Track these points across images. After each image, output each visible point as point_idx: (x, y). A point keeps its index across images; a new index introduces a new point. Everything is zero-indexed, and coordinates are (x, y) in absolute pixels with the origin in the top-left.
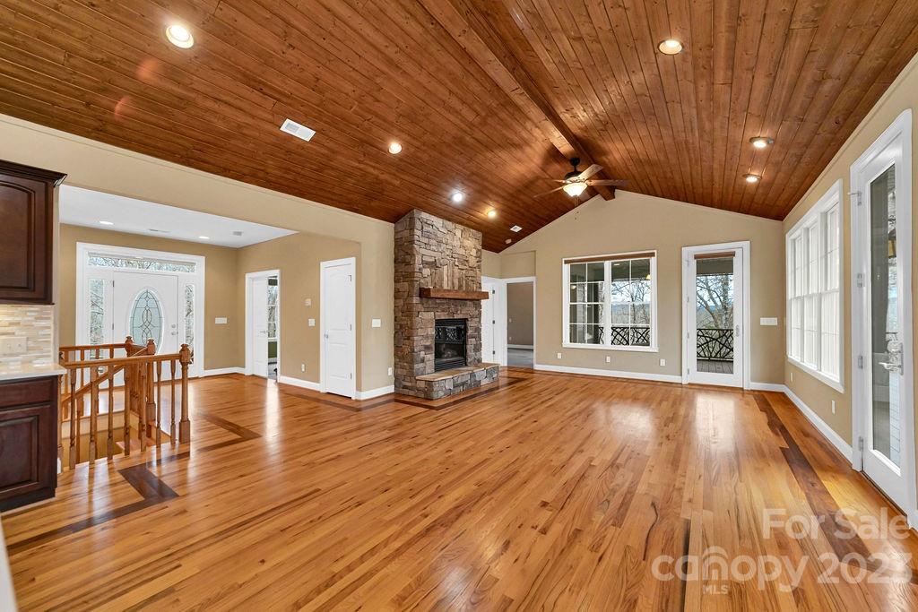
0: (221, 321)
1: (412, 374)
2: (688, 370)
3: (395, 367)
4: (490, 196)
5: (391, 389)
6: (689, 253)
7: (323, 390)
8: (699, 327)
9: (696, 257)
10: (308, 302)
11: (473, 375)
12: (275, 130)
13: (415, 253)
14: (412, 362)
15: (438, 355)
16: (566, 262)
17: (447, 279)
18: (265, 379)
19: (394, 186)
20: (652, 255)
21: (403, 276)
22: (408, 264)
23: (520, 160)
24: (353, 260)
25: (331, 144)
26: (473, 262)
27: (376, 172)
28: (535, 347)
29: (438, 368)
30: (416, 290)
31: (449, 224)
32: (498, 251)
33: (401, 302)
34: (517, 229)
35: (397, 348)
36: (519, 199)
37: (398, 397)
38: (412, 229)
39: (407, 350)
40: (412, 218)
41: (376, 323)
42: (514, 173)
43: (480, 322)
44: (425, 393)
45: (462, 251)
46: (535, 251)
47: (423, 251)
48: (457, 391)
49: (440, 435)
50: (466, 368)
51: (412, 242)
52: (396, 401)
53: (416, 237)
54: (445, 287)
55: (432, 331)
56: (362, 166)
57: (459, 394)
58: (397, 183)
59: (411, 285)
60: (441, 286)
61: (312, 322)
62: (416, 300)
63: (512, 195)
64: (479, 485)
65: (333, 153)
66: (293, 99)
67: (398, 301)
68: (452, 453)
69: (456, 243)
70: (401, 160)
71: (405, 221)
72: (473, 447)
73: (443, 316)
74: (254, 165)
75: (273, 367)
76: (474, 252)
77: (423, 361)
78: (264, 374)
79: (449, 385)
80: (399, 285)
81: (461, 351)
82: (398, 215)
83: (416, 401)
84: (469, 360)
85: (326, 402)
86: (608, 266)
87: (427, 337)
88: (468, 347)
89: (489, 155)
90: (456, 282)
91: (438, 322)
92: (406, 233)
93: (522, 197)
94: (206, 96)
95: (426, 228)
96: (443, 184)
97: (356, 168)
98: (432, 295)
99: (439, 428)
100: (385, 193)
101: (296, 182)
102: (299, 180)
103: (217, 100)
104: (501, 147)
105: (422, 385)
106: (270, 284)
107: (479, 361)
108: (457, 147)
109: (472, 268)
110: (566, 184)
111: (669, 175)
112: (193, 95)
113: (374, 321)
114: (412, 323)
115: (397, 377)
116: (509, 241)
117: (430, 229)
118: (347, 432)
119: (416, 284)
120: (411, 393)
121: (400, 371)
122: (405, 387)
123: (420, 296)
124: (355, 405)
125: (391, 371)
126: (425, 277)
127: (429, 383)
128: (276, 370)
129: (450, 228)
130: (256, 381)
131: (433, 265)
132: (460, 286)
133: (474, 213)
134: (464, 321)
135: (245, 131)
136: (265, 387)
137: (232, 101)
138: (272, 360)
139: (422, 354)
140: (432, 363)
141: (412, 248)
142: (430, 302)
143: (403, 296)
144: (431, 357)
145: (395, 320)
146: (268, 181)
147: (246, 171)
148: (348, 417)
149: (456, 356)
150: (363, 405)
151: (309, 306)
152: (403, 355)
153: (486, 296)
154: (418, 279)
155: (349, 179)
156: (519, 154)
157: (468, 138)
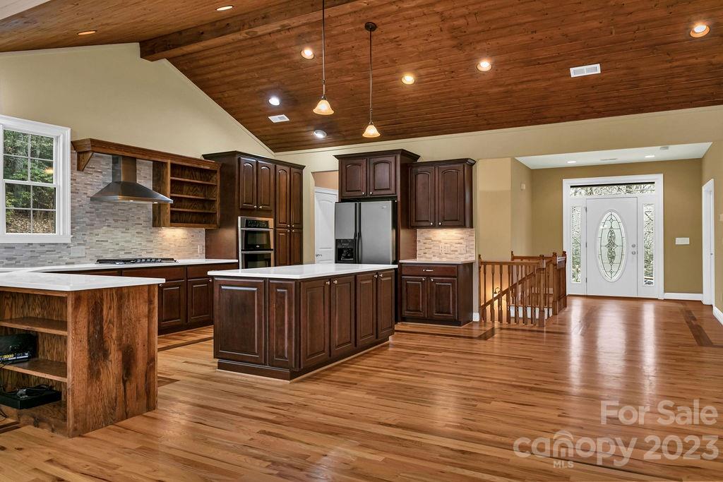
0: (683, 241)
12: (567, 79)
25: (623, 65)
56: (677, 63)
66: (562, 56)
74: (578, 107)
94: (516, 84)
97: (671, 67)
101: (622, 103)
102: (624, 101)
103: (522, 82)
112: (510, 87)
135: (553, 89)
137: (529, 78)
146: (600, 112)
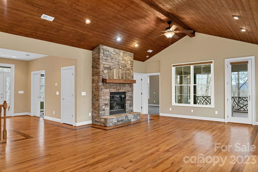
0: (21, 92)
1: (99, 116)
2: (228, 116)
3: (92, 113)
4: (135, 38)
5: (90, 122)
6: (227, 62)
7: (62, 122)
8: (233, 96)
9: (231, 63)
10: (56, 84)
11: (127, 117)
12: (39, 18)
13: (100, 63)
14: (99, 111)
15: (111, 108)
16: (173, 66)
17: (116, 75)
18: (39, 118)
19: (90, 36)
20: (211, 62)
21: (95, 73)
22: (98, 68)
23: (145, 23)
24: (73, 67)
25: (61, 22)
26: (129, 66)
27: (81, 31)
28: (160, 105)
29: (111, 113)
30: (101, 80)
31: (117, 50)
32: (143, 61)
33: (94, 85)
34: (150, 51)
35: (93, 104)
36: (148, 39)
37: (93, 126)
38: (99, 53)
39: (97, 105)
40: (99, 49)
41: (84, 94)
42: (143, 28)
43: (132, 93)
44: (104, 124)
45: (123, 62)
46: (160, 61)
47: (104, 63)
48: (119, 123)
49: (104, 139)
50: (125, 114)
51: (99, 59)
52: (93, 127)
53: (101, 57)
54: (115, 78)
55: (108, 97)
56: (75, 29)
57: (119, 125)
58: (91, 35)
59: (99, 78)
60: (113, 78)
61: (58, 93)
62: (101, 84)
63: (144, 37)
64: (110, 155)
65: (62, 25)
66: (45, 7)
67: (93, 84)
68: (105, 145)
69: (120, 58)
70: (91, 26)
71: (96, 50)
72: (115, 143)
73: (114, 91)
74: (31, 31)
75: (42, 113)
76: (129, 62)
77: (104, 110)
78: (39, 116)
79: (115, 121)
80: (94, 77)
81: (123, 107)
82: (93, 47)
83: (99, 127)
84: (127, 110)
85: (63, 127)
86: (192, 67)
87: (106, 100)
88: (126, 104)
89: (130, 22)
90: (120, 75)
91: (111, 93)
92: (97, 55)
93: (149, 37)
95: (105, 53)
96: (112, 34)
97: (72, 30)
98: (108, 81)
99: (104, 137)
100: (86, 39)
101: (48, 36)
102: (50, 35)
103: (17, 10)
104: (134, 18)
105: (103, 120)
106: (41, 76)
107: (132, 111)
108: (114, 20)
109: (128, 69)
110: (165, 33)
111: (212, 27)
113: (83, 93)
114: (99, 93)
115: (93, 117)
116: (147, 57)
117: (107, 53)
118: (67, 137)
119: (101, 77)
120: (99, 124)
121: (94, 114)
122: (96, 121)
123: (103, 82)
124: (74, 128)
125: (90, 114)
126: (105, 74)
127: (106, 119)
128: (43, 114)
129: (117, 52)
130: (35, 118)
131: (109, 68)
132: (122, 78)
133: (128, 45)
134: (124, 93)
135: (27, 19)
136: (39, 121)
137: (22, 10)
138: (42, 110)
139: (104, 107)
140: (109, 111)
141: (99, 62)
142: (107, 84)
143: (95, 82)
144: (108, 108)
145: (92, 92)
147: (28, 33)
148: (69, 132)
149: (120, 109)
150: (77, 128)
151: (56, 86)
152: (95, 107)
153: (135, 82)
154: (102, 75)
155: (70, 34)
156: (144, 20)
157: (119, 16)
